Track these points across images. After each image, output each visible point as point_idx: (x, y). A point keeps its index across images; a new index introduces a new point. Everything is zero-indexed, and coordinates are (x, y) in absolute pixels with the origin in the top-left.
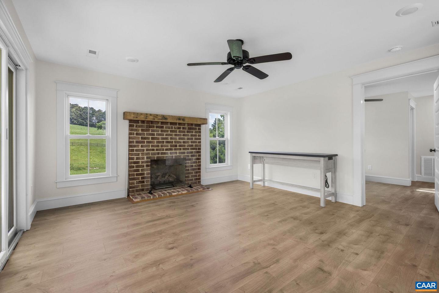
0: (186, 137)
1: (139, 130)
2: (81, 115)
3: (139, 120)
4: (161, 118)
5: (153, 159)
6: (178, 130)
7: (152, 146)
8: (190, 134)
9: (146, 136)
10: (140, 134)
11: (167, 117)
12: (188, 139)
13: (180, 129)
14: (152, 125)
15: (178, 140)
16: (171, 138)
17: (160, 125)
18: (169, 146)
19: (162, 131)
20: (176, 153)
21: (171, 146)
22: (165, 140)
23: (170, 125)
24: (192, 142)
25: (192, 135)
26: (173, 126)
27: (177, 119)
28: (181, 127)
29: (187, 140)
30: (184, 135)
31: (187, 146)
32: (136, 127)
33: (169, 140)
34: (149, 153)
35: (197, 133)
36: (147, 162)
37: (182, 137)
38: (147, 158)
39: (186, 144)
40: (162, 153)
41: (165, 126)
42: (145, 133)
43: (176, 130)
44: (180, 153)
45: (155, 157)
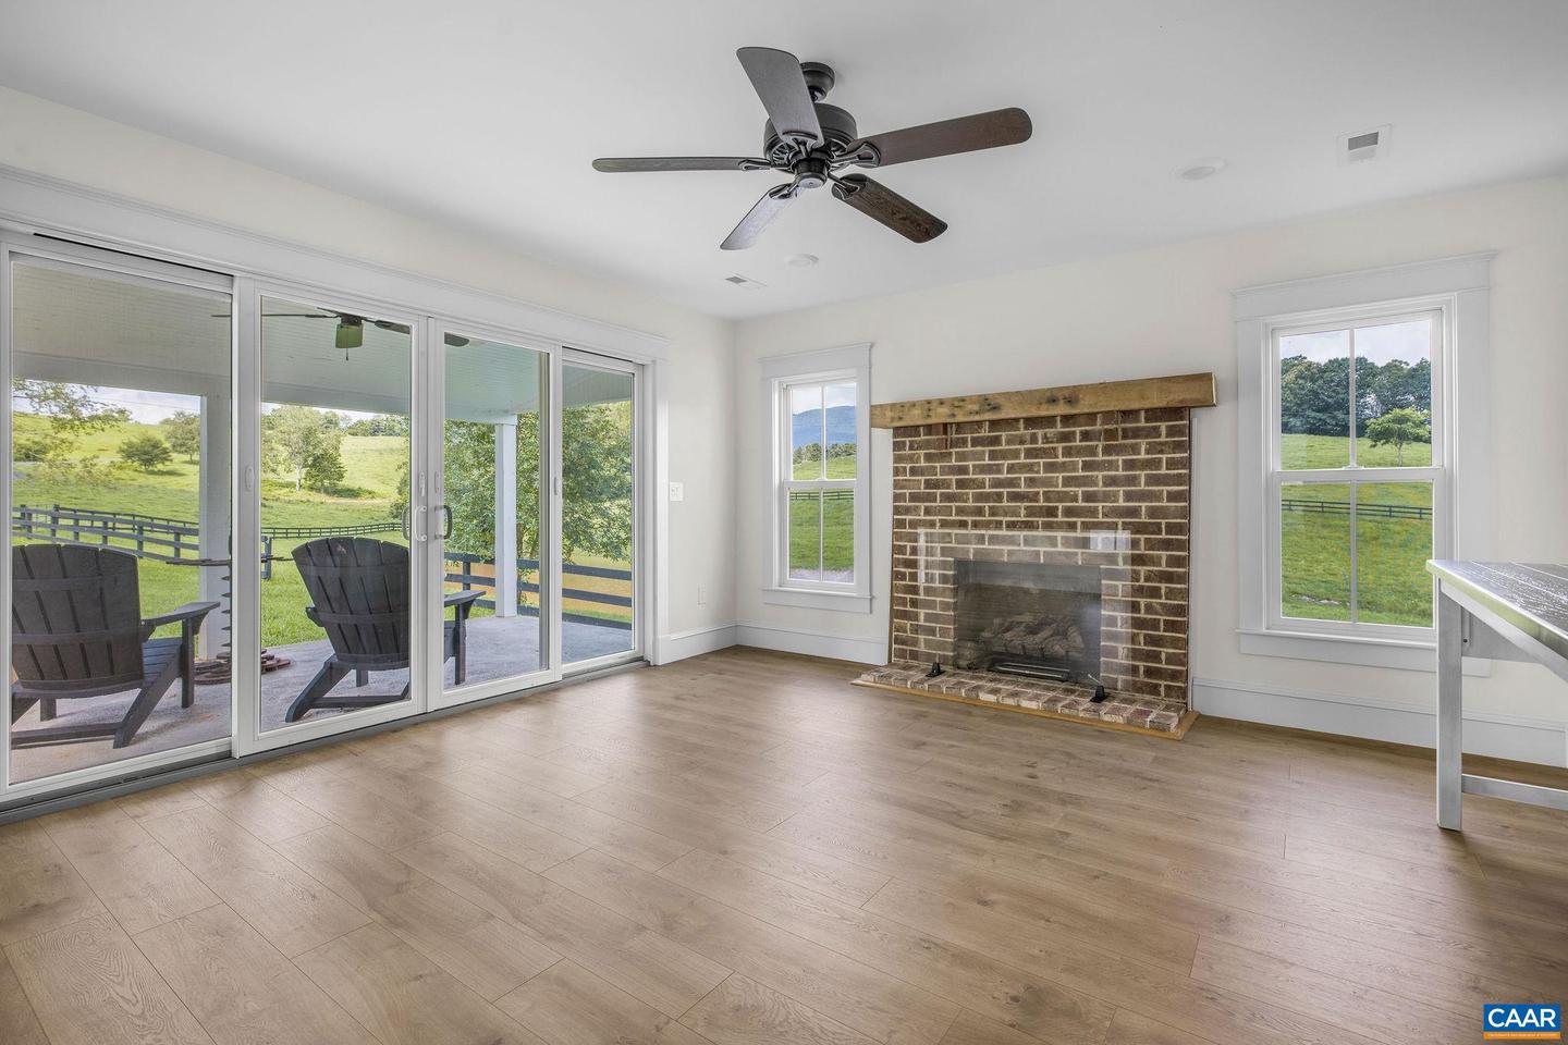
0: (1100, 475)
1: (919, 457)
2: (1316, 394)
3: (919, 426)
4: (976, 407)
5: (960, 556)
6: (1060, 446)
7: (960, 511)
8: (1121, 458)
9: (939, 477)
10: (921, 471)
11: (1000, 401)
12: (1111, 481)
13: (1070, 441)
14: (958, 439)
15: (1060, 489)
16: (1031, 482)
17: (985, 433)
18: (1023, 512)
19: (993, 455)
20: (1052, 542)
21: (1031, 512)
22: (1005, 491)
23: (1025, 428)
24: (1129, 497)
25: (1130, 465)
26: (1040, 433)
27: (1041, 404)
28: (1074, 432)
29: (1105, 485)
30: (1087, 466)
31: (1105, 515)
32: (911, 448)
33: (1023, 489)
34: (949, 534)
35: (1161, 452)
36: (943, 565)
37: (1080, 473)
38: (944, 551)
39: (1100, 505)
40: (993, 539)
41: (1004, 435)
42: (938, 465)
43: (1051, 445)
44: (1066, 542)
45: (968, 551)
